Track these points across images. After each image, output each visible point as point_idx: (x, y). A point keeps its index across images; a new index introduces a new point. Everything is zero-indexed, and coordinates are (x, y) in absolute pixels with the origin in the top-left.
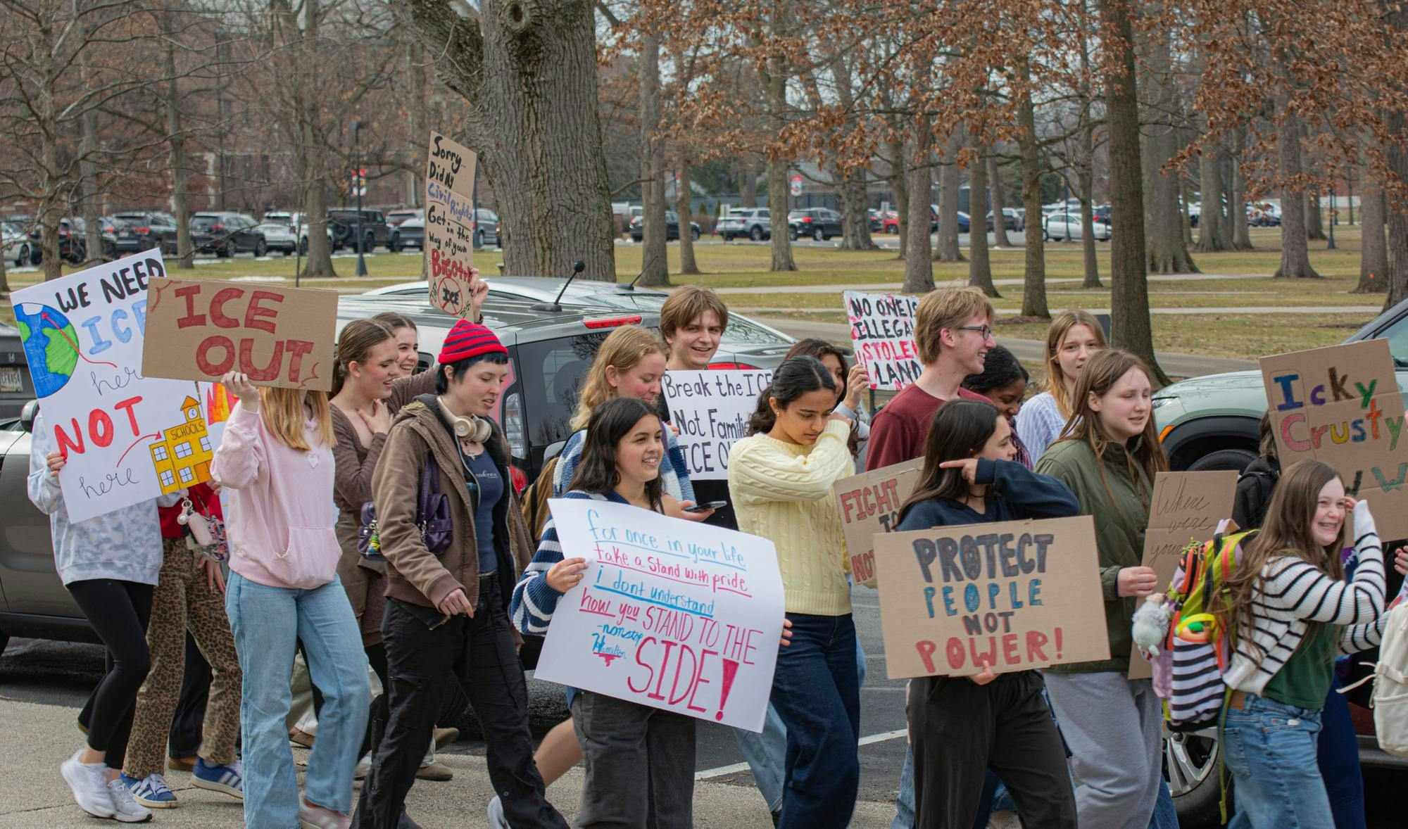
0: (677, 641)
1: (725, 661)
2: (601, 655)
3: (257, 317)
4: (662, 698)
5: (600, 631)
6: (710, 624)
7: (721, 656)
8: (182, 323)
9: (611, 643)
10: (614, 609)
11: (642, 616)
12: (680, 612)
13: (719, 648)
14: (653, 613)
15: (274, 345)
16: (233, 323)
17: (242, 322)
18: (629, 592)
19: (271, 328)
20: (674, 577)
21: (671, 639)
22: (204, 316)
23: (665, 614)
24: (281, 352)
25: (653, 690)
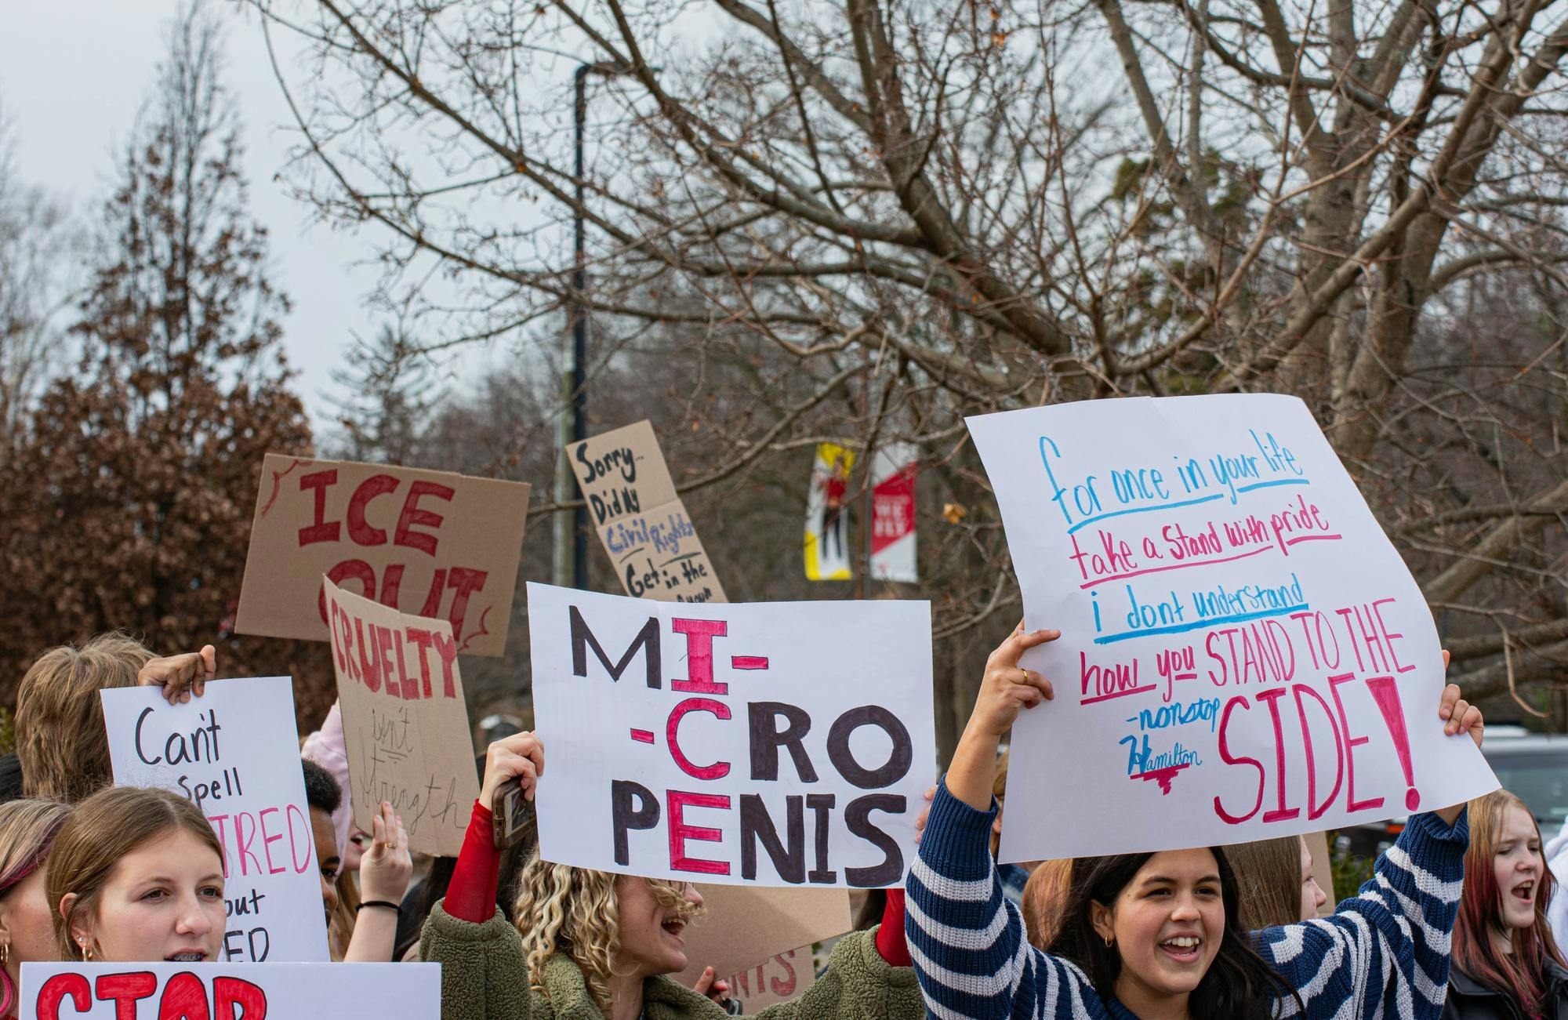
0: (1282, 684)
1: (1371, 683)
2: (1147, 777)
3: (413, 528)
4: (1295, 813)
5: (1134, 729)
6: (1310, 621)
7: (1361, 678)
8: (306, 537)
9: (1162, 745)
10: (1148, 673)
11: (1203, 664)
12: (1257, 622)
13: (1348, 665)
14: (1220, 646)
15: (432, 575)
16: (377, 538)
17: (391, 535)
18: (1159, 624)
19: (430, 545)
20: (1215, 556)
21: (1271, 684)
22: (337, 524)
23: (1237, 638)
24: (441, 588)
25: (1271, 804)
